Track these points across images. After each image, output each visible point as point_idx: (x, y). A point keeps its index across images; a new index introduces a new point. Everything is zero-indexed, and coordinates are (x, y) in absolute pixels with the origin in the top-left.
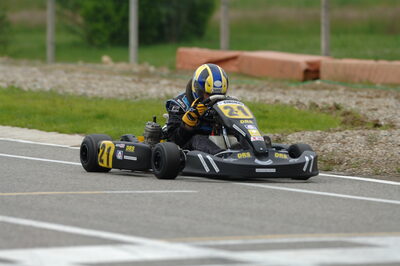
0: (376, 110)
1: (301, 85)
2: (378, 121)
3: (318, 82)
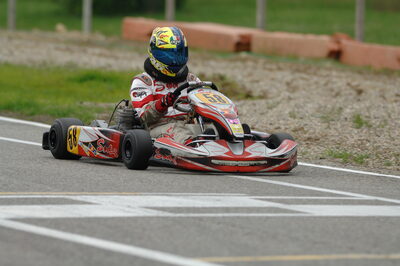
0: (257, 82)
1: (234, 56)
3: (244, 55)
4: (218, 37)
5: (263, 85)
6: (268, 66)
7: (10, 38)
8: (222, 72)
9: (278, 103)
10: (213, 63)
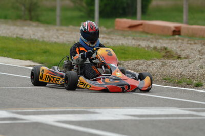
2: (180, 55)
3: (177, 37)
4: (164, 27)
5: (187, 52)
6: (189, 42)
7: (58, 30)
8: (166, 46)
9: (194, 61)
10: (161, 41)
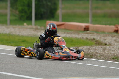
0: (105, 40)
1: (83, 32)
2: (106, 43)
3: (88, 31)
4: (78, 26)
